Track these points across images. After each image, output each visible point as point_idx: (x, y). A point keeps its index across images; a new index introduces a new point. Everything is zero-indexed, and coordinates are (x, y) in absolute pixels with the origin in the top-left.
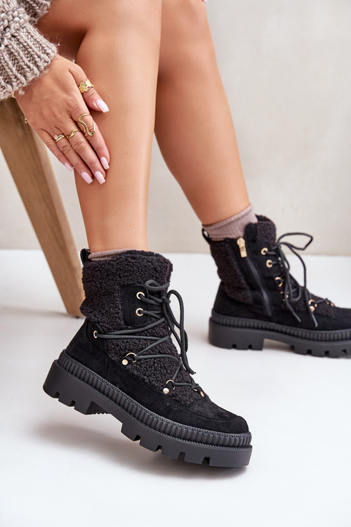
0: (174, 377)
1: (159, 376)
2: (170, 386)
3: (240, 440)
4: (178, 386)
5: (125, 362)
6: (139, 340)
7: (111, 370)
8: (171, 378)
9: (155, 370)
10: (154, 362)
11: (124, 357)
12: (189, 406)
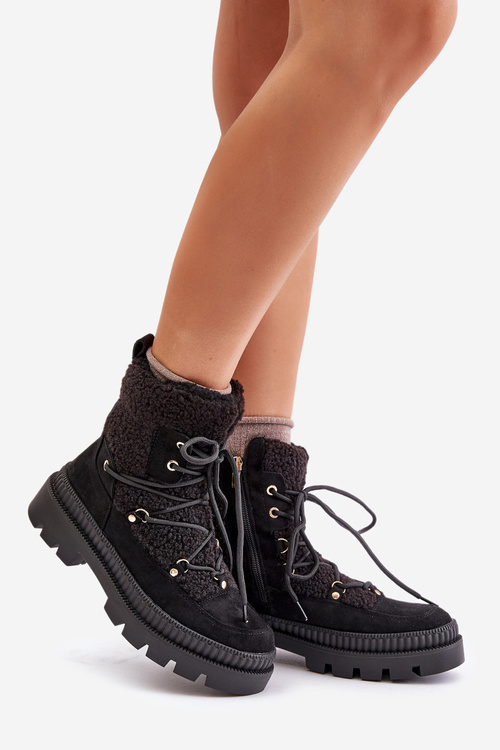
0: (192, 557)
1: (171, 551)
2: (182, 568)
3: (254, 661)
4: (192, 570)
5: (132, 519)
6: (159, 497)
7: (112, 523)
8: (187, 557)
9: (168, 541)
10: (169, 531)
11: (131, 511)
12: (199, 601)
